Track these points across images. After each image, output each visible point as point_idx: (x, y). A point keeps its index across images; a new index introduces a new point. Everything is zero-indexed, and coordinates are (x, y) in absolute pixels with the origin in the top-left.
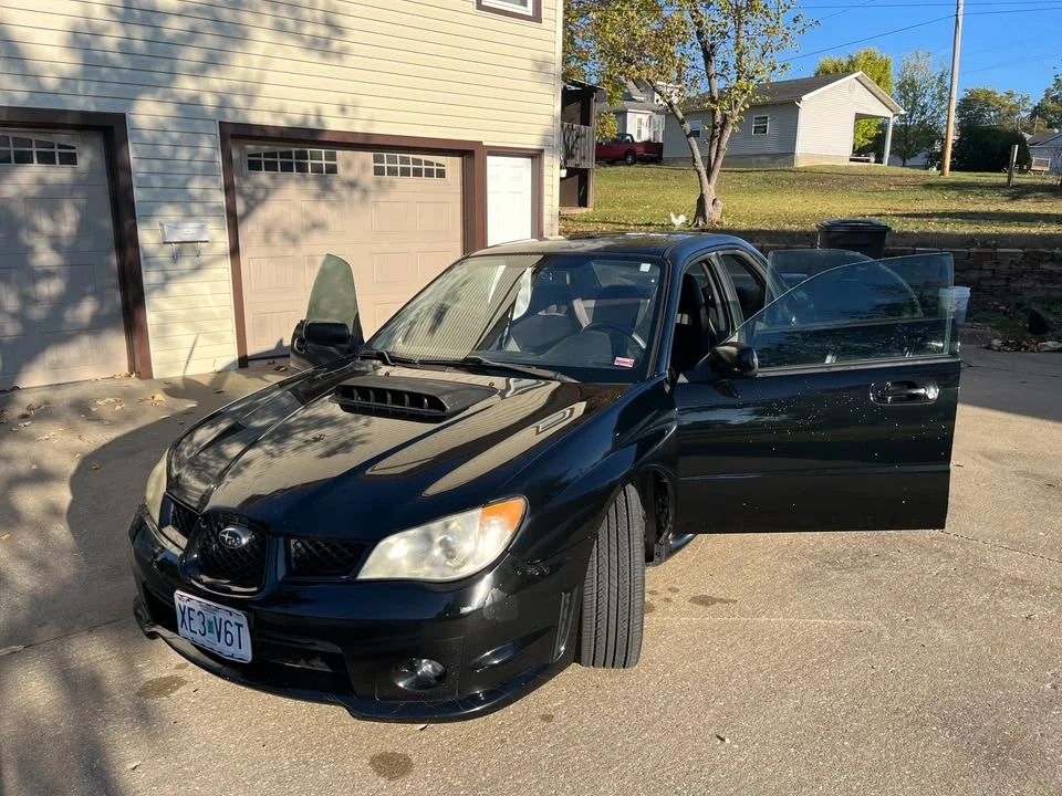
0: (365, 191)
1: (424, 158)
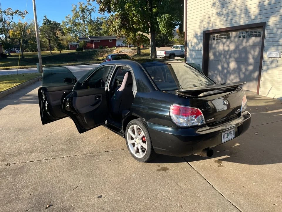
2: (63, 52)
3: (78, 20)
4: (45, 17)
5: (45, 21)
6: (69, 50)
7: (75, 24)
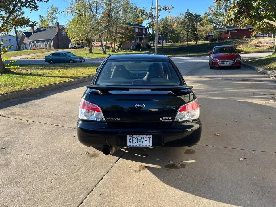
2: (199, 43)
3: (220, 9)
4: (188, 10)
5: (187, 14)
6: (206, 41)
7: (216, 14)
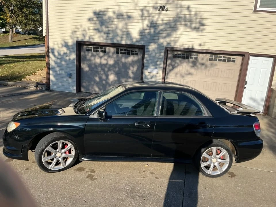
0: (206, 66)
1: (227, 56)
